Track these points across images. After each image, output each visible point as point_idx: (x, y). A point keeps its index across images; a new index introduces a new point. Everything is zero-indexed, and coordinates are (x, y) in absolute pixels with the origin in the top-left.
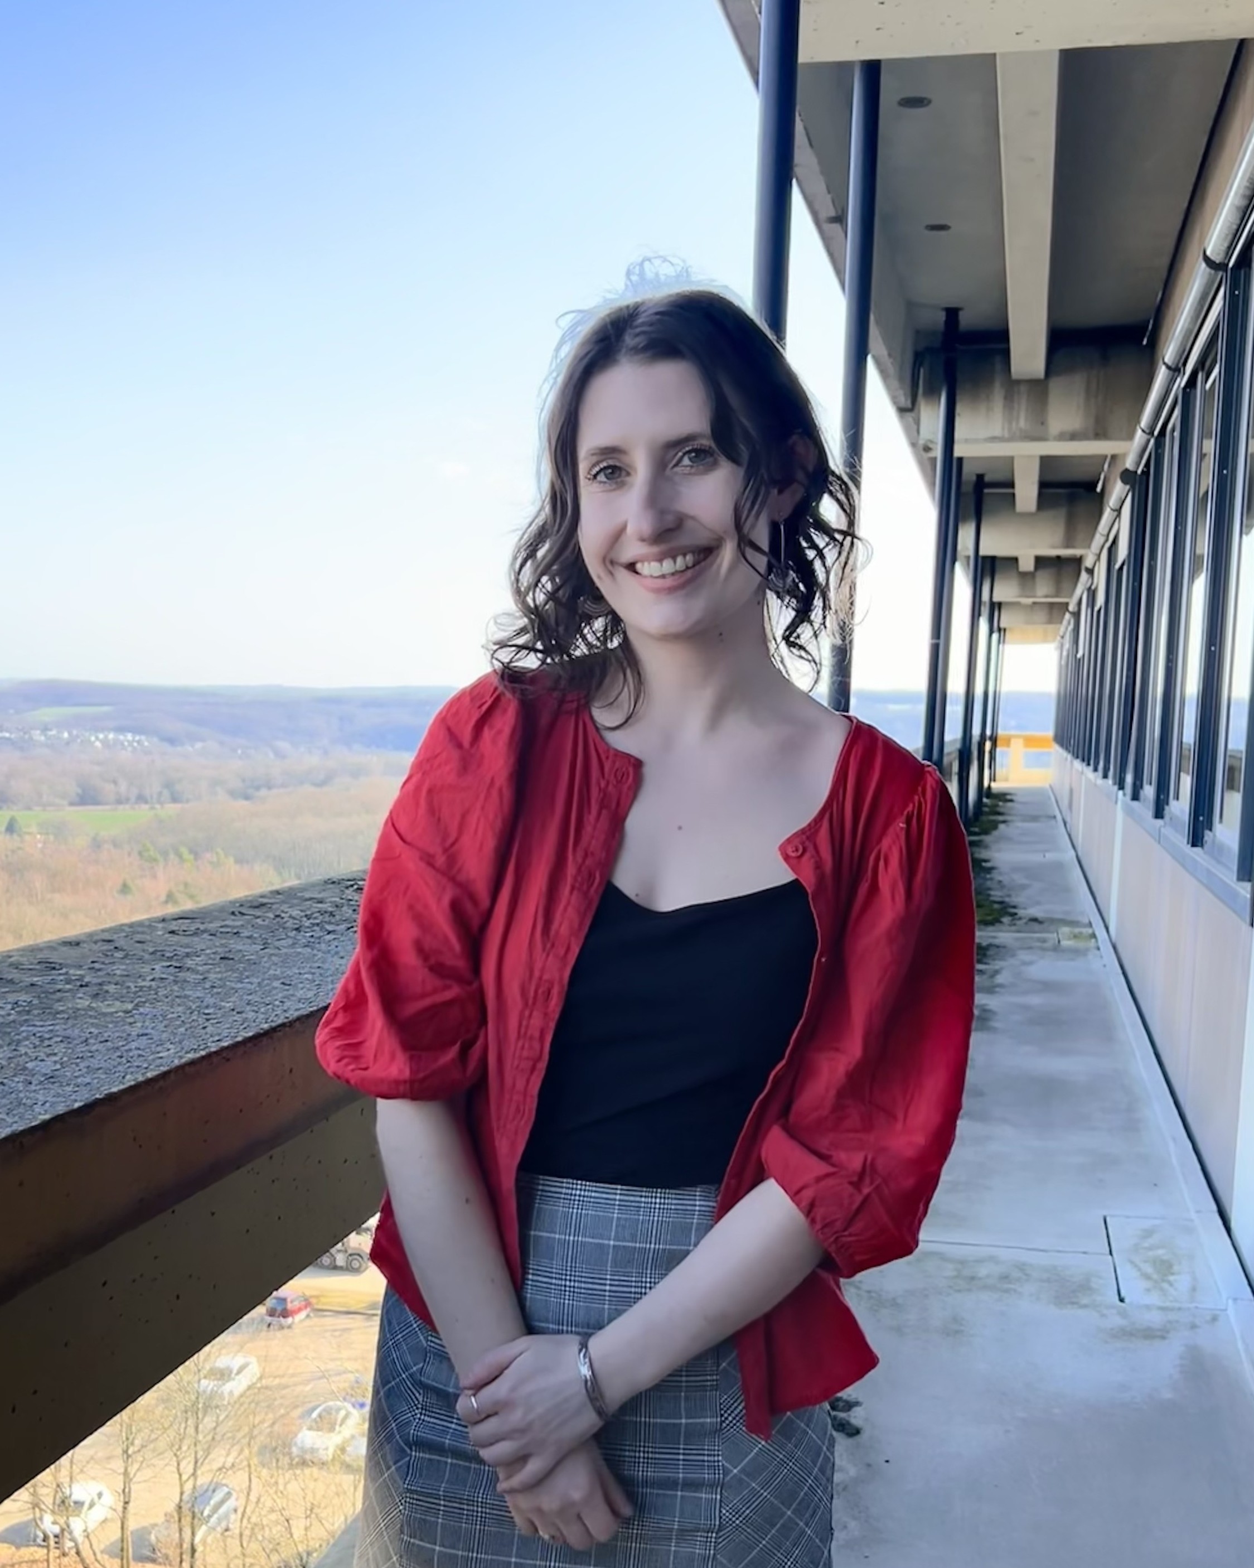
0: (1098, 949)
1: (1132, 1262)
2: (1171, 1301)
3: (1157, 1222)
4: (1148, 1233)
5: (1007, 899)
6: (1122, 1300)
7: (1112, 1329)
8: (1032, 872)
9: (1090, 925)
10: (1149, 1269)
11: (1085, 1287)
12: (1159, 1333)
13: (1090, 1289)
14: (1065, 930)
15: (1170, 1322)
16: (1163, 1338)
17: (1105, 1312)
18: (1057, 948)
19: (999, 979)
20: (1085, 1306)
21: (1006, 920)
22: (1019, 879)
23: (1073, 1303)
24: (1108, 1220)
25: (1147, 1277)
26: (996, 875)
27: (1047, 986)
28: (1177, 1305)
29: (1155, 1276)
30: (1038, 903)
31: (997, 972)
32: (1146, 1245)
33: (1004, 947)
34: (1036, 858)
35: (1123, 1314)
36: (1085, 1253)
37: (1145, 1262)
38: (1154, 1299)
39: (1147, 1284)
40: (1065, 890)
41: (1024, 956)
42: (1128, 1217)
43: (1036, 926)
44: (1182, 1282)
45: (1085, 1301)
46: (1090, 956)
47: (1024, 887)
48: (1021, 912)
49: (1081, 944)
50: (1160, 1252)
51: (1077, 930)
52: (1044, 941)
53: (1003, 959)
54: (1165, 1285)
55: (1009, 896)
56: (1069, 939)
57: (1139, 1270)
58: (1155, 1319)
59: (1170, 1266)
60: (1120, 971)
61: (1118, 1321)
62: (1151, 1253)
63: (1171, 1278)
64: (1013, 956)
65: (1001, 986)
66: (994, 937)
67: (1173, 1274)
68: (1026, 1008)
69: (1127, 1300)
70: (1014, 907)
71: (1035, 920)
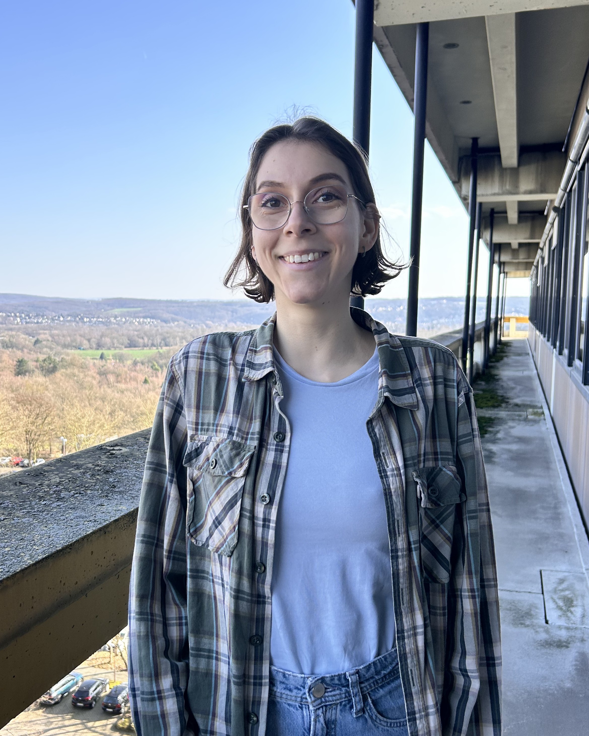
0: (545, 420)
1: (552, 598)
2: (572, 624)
3: (566, 574)
4: (562, 581)
5: (505, 395)
6: (547, 622)
7: (541, 641)
8: (517, 381)
9: (542, 407)
10: (561, 603)
11: (528, 614)
12: (564, 644)
13: (531, 615)
14: (530, 410)
15: (571, 637)
16: (567, 647)
17: (538, 630)
18: (526, 420)
19: (499, 435)
20: (528, 626)
21: (504, 405)
22: (511, 384)
23: (522, 624)
24: (542, 572)
25: (561, 609)
26: (501, 383)
27: (521, 440)
28: (574, 626)
29: (564, 608)
30: (519, 397)
31: (498, 432)
32: (560, 588)
33: (502, 419)
34: (519, 374)
35: (547, 631)
36: (530, 592)
37: (559, 599)
38: (562, 622)
39: (560, 613)
40: (532, 390)
41: (511, 424)
42: (552, 571)
43: (517, 409)
44: (578, 611)
45: (528, 623)
46: (541, 423)
47: (513, 388)
48: (511, 401)
49: (537, 418)
50: (567, 593)
51: (535, 410)
52: (520, 416)
53: (501, 425)
54: (569, 614)
55: (506, 393)
56: (532, 415)
57: (556, 603)
58: (563, 634)
59: (572, 601)
60: (554, 432)
61: (543, 636)
62: (562, 593)
63: (572, 609)
64: (506, 423)
65: (499, 439)
66: (497, 414)
67: (573, 606)
68: (510, 451)
69: (549, 622)
70: (508, 398)
71: (517, 405)
